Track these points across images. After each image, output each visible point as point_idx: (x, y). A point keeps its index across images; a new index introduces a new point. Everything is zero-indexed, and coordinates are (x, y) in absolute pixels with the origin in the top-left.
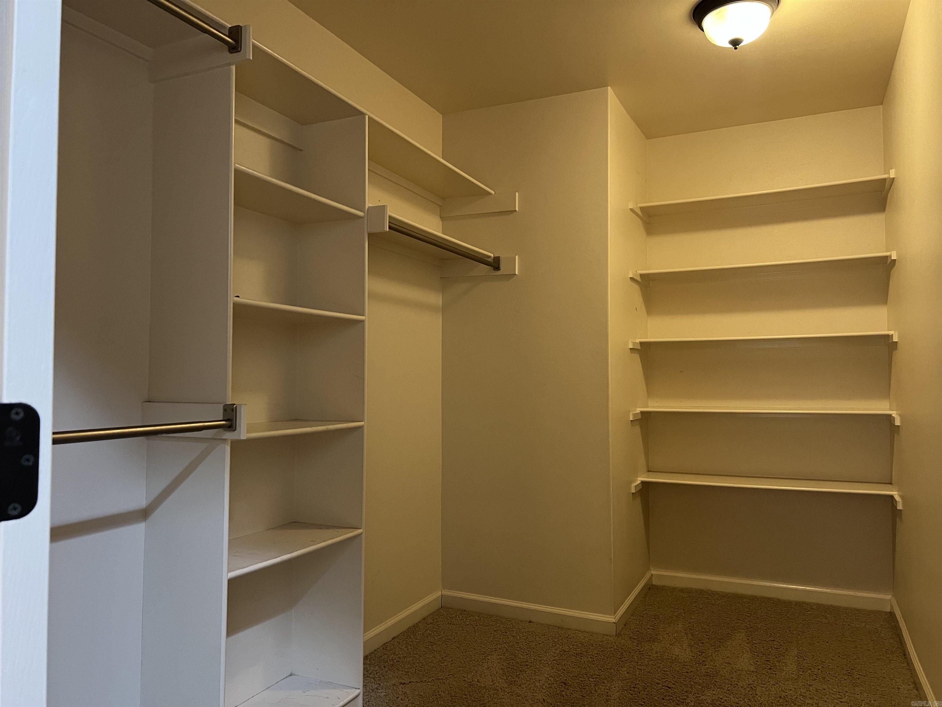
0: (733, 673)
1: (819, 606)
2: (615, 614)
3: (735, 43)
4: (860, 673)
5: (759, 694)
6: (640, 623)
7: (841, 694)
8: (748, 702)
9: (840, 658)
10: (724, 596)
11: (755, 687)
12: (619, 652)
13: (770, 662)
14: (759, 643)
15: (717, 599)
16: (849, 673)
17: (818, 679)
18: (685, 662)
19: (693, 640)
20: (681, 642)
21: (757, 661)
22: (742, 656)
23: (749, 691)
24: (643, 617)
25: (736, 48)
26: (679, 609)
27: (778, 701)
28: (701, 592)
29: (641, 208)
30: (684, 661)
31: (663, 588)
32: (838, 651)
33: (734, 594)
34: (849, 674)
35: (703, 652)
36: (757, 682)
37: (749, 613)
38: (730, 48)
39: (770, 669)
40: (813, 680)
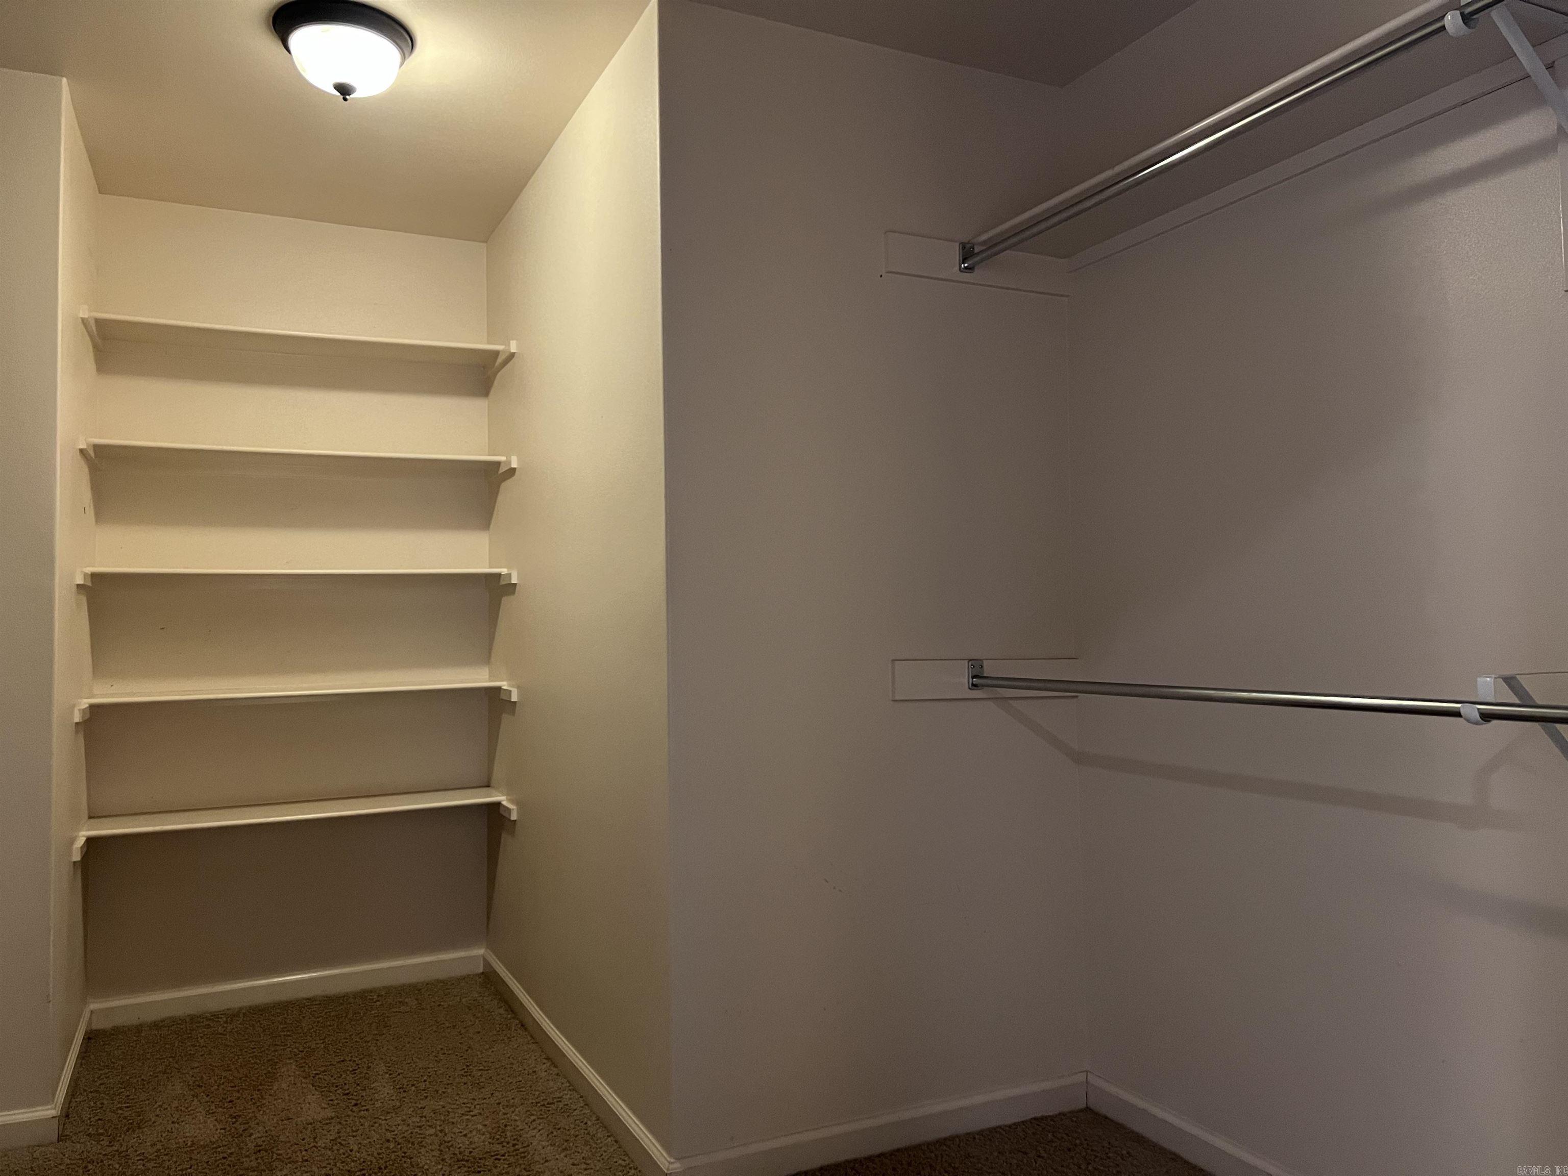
0: (301, 1132)
1: (389, 990)
2: (53, 1101)
3: (344, 90)
4: (481, 1068)
5: (355, 1148)
6: (98, 1103)
7: (468, 1105)
8: (343, 1166)
9: (446, 1055)
10: (232, 1015)
11: (344, 1140)
12: (79, 1167)
13: (352, 1095)
14: (323, 1072)
15: (226, 1022)
16: (467, 1072)
17: (429, 1094)
18: (214, 1143)
19: (213, 1102)
20: (192, 1112)
21: (332, 1100)
22: (304, 1100)
23: (338, 1150)
24: (96, 1091)
25: (345, 99)
26: (164, 1059)
27: (388, 1148)
28: (193, 1019)
29: (97, 321)
30: (211, 1142)
31: (117, 1031)
32: (440, 1046)
33: (250, 1007)
34: (466, 1074)
35: (239, 1116)
36: (345, 1132)
37: (288, 1031)
38: (334, 95)
39: (356, 1105)
40: (422, 1099)
